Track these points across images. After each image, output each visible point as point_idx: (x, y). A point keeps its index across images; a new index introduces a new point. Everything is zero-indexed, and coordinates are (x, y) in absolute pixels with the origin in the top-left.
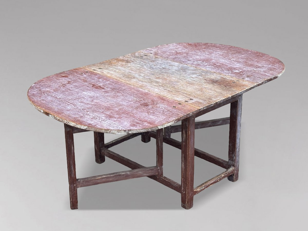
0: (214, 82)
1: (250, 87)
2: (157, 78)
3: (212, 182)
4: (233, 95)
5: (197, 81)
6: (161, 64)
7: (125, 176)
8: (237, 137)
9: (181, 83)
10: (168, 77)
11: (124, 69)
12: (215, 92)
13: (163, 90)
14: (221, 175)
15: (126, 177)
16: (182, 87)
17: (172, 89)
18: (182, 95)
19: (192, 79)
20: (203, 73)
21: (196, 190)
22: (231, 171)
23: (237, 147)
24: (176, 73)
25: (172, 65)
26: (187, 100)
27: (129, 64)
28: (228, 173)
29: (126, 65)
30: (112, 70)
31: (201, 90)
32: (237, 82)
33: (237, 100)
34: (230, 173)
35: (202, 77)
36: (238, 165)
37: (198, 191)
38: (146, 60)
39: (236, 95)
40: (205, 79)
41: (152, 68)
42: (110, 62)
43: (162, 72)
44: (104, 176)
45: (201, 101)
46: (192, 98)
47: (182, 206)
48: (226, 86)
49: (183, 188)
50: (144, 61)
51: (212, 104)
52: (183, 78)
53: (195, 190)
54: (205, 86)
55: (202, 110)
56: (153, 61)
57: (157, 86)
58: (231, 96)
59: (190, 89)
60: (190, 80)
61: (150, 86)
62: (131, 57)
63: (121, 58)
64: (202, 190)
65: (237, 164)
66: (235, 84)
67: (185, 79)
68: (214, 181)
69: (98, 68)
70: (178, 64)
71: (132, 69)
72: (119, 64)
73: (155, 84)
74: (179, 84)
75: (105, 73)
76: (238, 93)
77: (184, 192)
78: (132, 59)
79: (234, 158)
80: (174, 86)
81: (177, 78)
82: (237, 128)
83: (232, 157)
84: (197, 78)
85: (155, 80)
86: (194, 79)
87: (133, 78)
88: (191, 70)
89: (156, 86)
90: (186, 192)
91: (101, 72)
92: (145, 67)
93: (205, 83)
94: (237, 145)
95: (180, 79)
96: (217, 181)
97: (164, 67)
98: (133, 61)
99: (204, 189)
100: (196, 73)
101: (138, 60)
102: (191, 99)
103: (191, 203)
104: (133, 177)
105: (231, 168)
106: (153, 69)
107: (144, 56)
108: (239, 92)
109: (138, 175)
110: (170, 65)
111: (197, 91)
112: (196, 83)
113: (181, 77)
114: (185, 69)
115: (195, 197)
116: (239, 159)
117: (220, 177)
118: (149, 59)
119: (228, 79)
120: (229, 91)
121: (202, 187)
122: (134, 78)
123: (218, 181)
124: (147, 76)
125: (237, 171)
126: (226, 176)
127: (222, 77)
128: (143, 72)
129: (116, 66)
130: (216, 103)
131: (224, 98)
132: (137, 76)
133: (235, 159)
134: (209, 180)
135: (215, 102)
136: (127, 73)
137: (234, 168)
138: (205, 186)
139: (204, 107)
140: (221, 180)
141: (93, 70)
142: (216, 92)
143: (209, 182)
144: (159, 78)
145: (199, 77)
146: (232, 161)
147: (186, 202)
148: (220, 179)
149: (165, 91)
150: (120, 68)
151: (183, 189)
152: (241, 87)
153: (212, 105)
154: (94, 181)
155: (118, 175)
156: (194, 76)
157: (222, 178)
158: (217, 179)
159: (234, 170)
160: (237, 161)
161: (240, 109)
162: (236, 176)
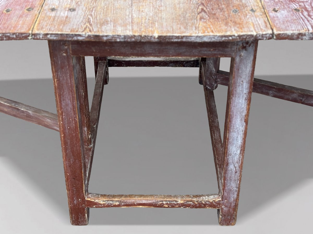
3: (144, 202)
7: (25, 114)
8: (230, 140)
14: (175, 199)
15: (27, 116)
21: (93, 200)
22: (208, 201)
23: (230, 161)
37: (100, 204)
51: (80, 35)
53: (89, 199)
58: (156, 35)
64: (112, 207)
65: (228, 195)
68: (150, 202)
96: (161, 206)
102: (71, 9)
117: (169, 201)
121: (113, 201)
123: (164, 207)
137: (220, 199)
138: (120, 201)
140: (173, 207)
143: (136, 198)
153: (80, 38)
155: (15, 108)
157: (177, 204)
158: (162, 201)
159: (219, 203)
160: (230, 190)
161: (242, 82)
162: (225, 215)
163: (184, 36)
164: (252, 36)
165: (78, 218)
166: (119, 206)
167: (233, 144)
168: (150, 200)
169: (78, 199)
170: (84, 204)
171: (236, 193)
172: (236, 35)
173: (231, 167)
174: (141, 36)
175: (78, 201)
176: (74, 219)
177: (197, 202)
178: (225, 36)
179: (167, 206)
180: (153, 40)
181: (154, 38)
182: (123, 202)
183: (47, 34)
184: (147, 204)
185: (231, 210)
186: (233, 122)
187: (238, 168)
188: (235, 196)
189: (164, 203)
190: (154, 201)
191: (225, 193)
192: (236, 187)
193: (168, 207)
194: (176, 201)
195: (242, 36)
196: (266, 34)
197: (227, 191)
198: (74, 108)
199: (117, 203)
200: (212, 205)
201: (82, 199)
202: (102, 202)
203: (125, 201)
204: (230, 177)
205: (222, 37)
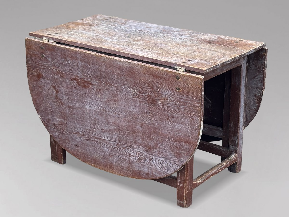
0: (210, 42)
1: (259, 46)
2: (135, 41)
4: (241, 54)
5: (188, 42)
6: (134, 26)
9: (169, 45)
10: (150, 40)
11: (88, 33)
12: (217, 53)
13: (150, 52)
14: (223, 164)
16: (173, 49)
17: (160, 51)
18: (176, 57)
19: (181, 40)
20: (193, 34)
21: (196, 182)
22: (234, 158)
23: (240, 127)
24: (158, 35)
25: (149, 27)
26: (184, 62)
27: (94, 28)
28: (230, 161)
29: (89, 28)
30: (74, 35)
31: (198, 51)
32: (240, 41)
33: (241, 65)
34: (232, 161)
35: (194, 38)
36: (241, 151)
37: (198, 183)
38: (114, 23)
39: (244, 55)
40: (198, 40)
41: (125, 31)
42: (67, 26)
43: (139, 35)
45: (203, 62)
46: (190, 59)
47: (178, 205)
48: (228, 46)
49: (179, 179)
50: (111, 23)
52: (170, 39)
53: (194, 182)
54: (201, 47)
55: (208, 71)
56: (124, 24)
57: (140, 49)
58: (238, 56)
59: (183, 50)
60: (180, 42)
61: (130, 49)
62: (92, 21)
63: (79, 21)
64: (202, 183)
65: (240, 149)
66: (238, 43)
67: (172, 41)
69: (54, 33)
70: (157, 25)
71: (98, 33)
72: (80, 28)
73: (136, 47)
74: (166, 46)
75: (66, 37)
76: (245, 52)
77: (181, 185)
78: (95, 22)
79: (237, 141)
80: (162, 48)
81: (162, 40)
82: (240, 102)
83: (234, 141)
84: (188, 39)
85: (134, 42)
86: (184, 41)
87: (104, 41)
88: (176, 31)
89: (138, 49)
90: (184, 185)
91: (60, 36)
92: (115, 30)
93: (200, 44)
94: (240, 124)
95: (167, 41)
97: (139, 29)
98: (98, 24)
99: (205, 180)
100: (184, 35)
101: (104, 24)
102: (189, 61)
103: (189, 199)
105: (233, 155)
106: (127, 32)
107: (110, 19)
108: (247, 52)
110: (147, 27)
111: (194, 52)
112: (189, 44)
113: (167, 39)
114: (168, 31)
115: (195, 191)
116: (242, 143)
118: (117, 22)
119: (227, 38)
120: (234, 51)
121: (202, 178)
122: (106, 41)
123: (220, 171)
124: (122, 39)
125: (241, 159)
126: (228, 164)
127: (218, 37)
128: (115, 35)
129: (76, 30)
130: (223, 63)
131: (231, 58)
132: (108, 39)
133: (237, 143)
134: (210, 170)
135: (221, 63)
136: (95, 37)
137: (237, 155)
138: (205, 177)
139: (209, 68)
141: (48, 35)
142: (219, 52)
143: (209, 172)
144: (138, 41)
145: (190, 38)
146: (235, 145)
147: (184, 198)
148: (222, 169)
149: (152, 53)
150: (83, 31)
151: (179, 181)
152: (247, 46)
156: (183, 37)
157: (224, 167)
160: (240, 146)
172: (257, 48)
184: (214, 173)
187: (242, 130)
189: (220, 168)
190: (216, 170)
200: (235, 160)
203: (207, 176)
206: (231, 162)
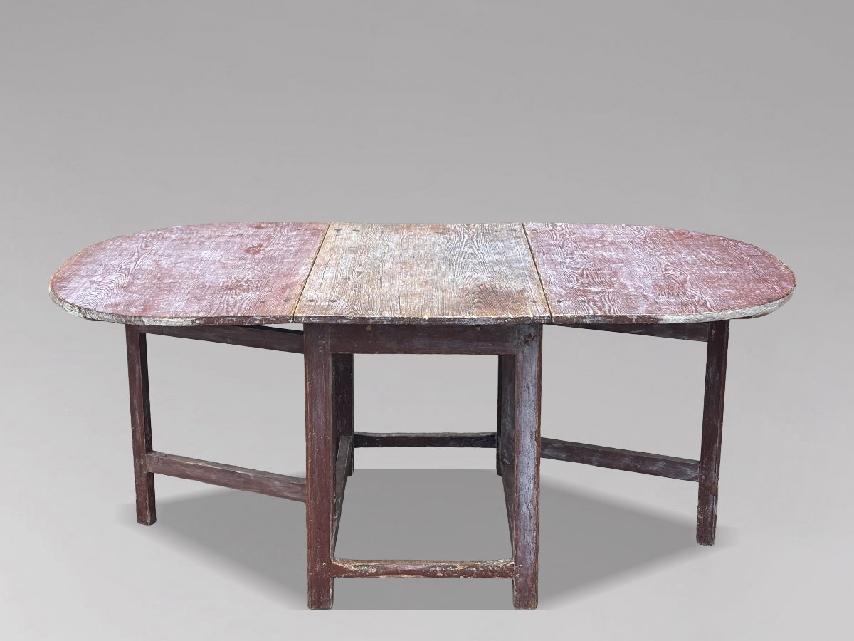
0: (481, 292)
1: (519, 316)
2: (399, 263)
3: (410, 567)
7: (243, 479)
8: (520, 468)
14: (453, 564)
15: (244, 482)
21: (342, 565)
22: (496, 566)
23: (522, 500)
24: (466, 265)
25: (503, 253)
34: (493, 573)
37: (351, 571)
44: (201, 464)
48: (477, 303)
51: (344, 318)
53: (336, 563)
54: (437, 293)
55: (302, 320)
58: (426, 317)
64: (367, 576)
68: (419, 567)
86: (458, 280)
94: (522, 493)
96: (433, 575)
97: (481, 252)
102: (331, 301)
104: (262, 492)
105: (500, 560)
109: (272, 488)
110: (498, 253)
114: (504, 263)
117: (444, 566)
121: (368, 566)
123: (438, 577)
126: (472, 572)
128: (410, 250)
137: (513, 563)
138: (378, 567)
140: (450, 576)
143: (400, 564)
148: (448, 574)
153: (345, 321)
154: (180, 467)
155: (228, 472)
157: (456, 572)
158: (435, 567)
159: (511, 569)
160: (525, 547)
161: (528, 385)
162: (520, 591)
163: (456, 318)
164: (529, 318)
165: (319, 596)
166: (376, 575)
167: (524, 473)
168: (417, 565)
169: (321, 563)
170: (329, 571)
171: (533, 552)
172: (512, 317)
173: (524, 509)
174: (410, 318)
175: (322, 566)
176: (313, 599)
177: (482, 567)
178: (500, 319)
179: (441, 575)
180: (422, 322)
181: (425, 319)
182: (382, 568)
183: (310, 317)
184: (415, 571)
185: (529, 581)
186: (522, 441)
187: (532, 511)
188: (533, 557)
189: (438, 569)
190: (424, 566)
191: (519, 551)
192: (533, 542)
193: (443, 577)
194: (454, 567)
195: (518, 318)
196: (544, 317)
197: (521, 549)
198: (326, 422)
199: (374, 570)
200: (503, 573)
201: (328, 563)
202: (353, 569)
203: (385, 566)
204: (524, 525)
205: (497, 319)
206: (484, 570)
